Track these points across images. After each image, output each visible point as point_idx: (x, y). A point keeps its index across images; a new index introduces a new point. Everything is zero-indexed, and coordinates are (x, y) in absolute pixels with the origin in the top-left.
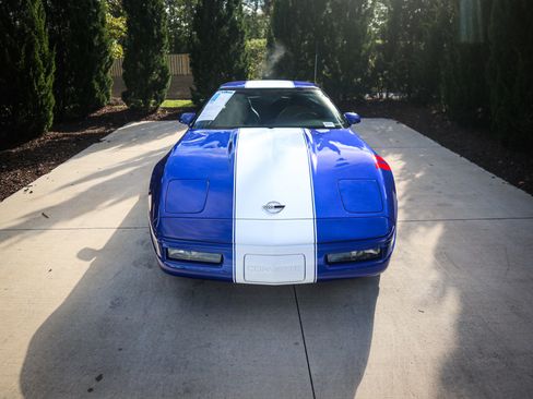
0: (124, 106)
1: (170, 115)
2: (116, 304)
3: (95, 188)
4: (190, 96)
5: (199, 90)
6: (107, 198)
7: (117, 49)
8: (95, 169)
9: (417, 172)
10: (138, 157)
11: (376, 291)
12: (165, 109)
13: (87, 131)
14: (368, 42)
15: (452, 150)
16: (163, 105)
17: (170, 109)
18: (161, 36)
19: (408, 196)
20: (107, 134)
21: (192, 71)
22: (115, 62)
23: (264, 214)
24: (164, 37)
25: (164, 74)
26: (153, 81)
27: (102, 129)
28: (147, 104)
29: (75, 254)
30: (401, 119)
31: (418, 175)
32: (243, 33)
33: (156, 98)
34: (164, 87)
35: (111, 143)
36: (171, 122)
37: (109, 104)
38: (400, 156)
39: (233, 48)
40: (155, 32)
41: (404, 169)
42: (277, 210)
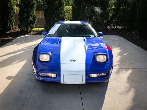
0: (19, 30)
1: (36, 33)
2: (21, 92)
3: (10, 57)
4: (44, 26)
5: (47, 24)
6: (15, 61)
7: (16, 9)
8: (10, 51)
9: (125, 53)
10: (26, 48)
11: (106, 89)
12: (34, 31)
13: (5, 38)
14: (109, 7)
15: (138, 46)
16: (33, 30)
17: (36, 31)
18: (33, 4)
19: (121, 61)
20: (13, 40)
21: (45, 17)
22: (15, 13)
23: (70, 62)
24: (34, 4)
25: (34, 18)
26: (30, 21)
27: (11, 38)
28: (27, 29)
29: (6, 78)
30: (121, 35)
31: (125, 54)
32: (64, 4)
33: (31, 27)
34: (34, 23)
35: (15, 43)
36: (37, 36)
37: (13, 29)
38: (119, 48)
39: (60, 9)
40: (31, 3)
41: (120, 52)
42: (74, 61)
